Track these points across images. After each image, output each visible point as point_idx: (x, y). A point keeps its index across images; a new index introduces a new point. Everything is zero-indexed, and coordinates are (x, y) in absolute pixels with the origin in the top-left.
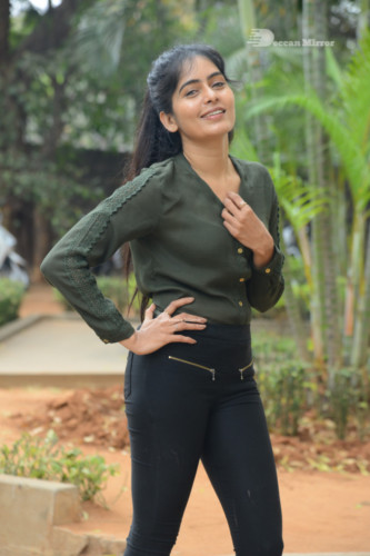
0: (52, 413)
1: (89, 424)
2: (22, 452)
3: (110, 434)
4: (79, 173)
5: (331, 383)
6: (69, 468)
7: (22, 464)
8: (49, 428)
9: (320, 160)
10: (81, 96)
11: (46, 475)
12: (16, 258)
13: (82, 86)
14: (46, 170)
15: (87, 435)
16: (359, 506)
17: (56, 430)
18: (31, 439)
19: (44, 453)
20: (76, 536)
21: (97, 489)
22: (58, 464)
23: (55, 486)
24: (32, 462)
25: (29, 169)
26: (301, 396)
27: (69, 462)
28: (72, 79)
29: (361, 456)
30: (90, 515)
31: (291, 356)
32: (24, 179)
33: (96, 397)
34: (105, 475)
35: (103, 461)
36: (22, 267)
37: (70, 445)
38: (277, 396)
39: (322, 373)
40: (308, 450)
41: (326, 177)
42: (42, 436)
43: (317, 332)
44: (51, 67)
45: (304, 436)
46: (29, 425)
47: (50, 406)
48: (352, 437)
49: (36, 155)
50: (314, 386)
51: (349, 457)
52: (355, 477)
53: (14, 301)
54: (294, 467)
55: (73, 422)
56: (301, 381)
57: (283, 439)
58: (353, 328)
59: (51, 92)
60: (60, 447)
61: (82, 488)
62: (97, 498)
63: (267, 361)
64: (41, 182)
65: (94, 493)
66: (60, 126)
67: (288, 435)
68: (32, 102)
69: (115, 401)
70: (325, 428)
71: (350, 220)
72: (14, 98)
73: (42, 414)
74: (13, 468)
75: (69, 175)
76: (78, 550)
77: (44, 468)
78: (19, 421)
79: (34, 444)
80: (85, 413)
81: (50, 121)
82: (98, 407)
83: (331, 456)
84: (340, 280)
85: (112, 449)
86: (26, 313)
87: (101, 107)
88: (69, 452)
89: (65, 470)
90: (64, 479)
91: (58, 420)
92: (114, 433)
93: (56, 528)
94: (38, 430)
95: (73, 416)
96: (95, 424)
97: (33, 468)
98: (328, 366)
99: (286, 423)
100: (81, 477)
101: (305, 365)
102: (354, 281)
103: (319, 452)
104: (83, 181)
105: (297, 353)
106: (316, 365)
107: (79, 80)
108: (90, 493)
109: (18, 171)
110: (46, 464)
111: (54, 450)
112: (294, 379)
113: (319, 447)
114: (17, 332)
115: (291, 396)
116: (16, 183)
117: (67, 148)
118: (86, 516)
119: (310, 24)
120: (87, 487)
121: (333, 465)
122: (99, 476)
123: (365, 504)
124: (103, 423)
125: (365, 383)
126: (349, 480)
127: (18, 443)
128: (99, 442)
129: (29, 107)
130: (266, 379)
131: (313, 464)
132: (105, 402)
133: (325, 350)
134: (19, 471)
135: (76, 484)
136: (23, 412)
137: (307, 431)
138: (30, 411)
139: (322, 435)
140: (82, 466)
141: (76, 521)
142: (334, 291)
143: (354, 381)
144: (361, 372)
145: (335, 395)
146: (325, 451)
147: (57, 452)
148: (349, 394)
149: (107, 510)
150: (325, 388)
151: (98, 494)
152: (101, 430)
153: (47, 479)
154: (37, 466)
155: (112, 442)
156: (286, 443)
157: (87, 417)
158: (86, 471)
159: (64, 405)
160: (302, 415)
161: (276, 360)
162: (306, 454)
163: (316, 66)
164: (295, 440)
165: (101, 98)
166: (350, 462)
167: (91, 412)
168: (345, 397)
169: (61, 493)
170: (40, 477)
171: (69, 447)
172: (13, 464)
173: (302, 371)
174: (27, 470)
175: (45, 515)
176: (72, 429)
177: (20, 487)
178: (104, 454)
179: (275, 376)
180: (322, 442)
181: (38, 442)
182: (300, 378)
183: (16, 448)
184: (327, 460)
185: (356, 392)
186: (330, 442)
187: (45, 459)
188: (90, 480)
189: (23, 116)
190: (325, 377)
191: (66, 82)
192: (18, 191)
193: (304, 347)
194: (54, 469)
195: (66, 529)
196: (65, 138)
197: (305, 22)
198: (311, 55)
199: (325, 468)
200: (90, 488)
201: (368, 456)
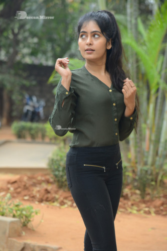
0: (9, 186)
1: (27, 191)
3: (36, 196)
4: (25, 74)
5: (139, 173)
6: (16, 211)
8: (8, 192)
9: (135, 70)
10: (25, 39)
11: (5, 214)
13: (26, 34)
14: (9, 73)
15: (25, 196)
16: (150, 230)
17: (11, 193)
19: (5, 204)
20: (19, 243)
21: (29, 221)
22: (12, 209)
23: (9, 219)
26: (125, 179)
27: (16, 208)
28: (22, 31)
29: (151, 206)
30: (26, 233)
33: (30, 178)
34: (33, 214)
35: (32, 208)
39: (134, 168)
40: (128, 204)
41: (138, 78)
42: (4, 196)
43: (132, 149)
44: (11, 26)
45: (125, 197)
47: (9, 182)
48: (148, 198)
49: (4, 66)
50: (131, 174)
51: (146, 207)
52: (149, 216)
54: (121, 211)
55: (19, 190)
56: (125, 172)
58: (149, 148)
59: (11, 36)
60: (12, 201)
61: (22, 220)
62: (29, 225)
64: (7, 79)
65: (28, 223)
66: (16, 53)
68: (3, 41)
69: (39, 181)
70: (135, 194)
71: (148, 99)
73: (4, 186)
75: (20, 76)
76: (20, 249)
77: (5, 211)
79: (0, 200)
80: (25, 186)
81: (11, 50)
82: (31, 183)
83: (138, 206)
84: (143, 126)
85: (37, 203)
88: (16, 204)
89: (14, 212)
90: (14, 216)
91: (12, 189)
92: (38, 195)
93: (10, 239)
94: (3, 193)
95: (19, 187)
96: (29, 191)
98: (137, 165)
100: (22, 215)
101: (126, 164)
102: (150, 126)
103: (132, 205)
104: (26, 78)
105: (124, 159)
106: (132, 165)
107: (24, 31)
108: (26, 223)
110: (6, 209)
111: (9, 203)
113: (133, 202)
117: (19, 63)
118: (24, 233)
119: (131, 7)
120: (24, 220)
121: (139, 211)
122: (30, 215)
123: (153, 229)
124: (33, 190)
125: (154, 173)
126: (145, 218)
128: (31, 199)
129: (2, 44)
131: (130, 210)
132: (34, 181)
133: (136, 158)
135: (20, 218)
137: (127, 195)
139: (134, 197)
140: (22, 210)
141: (19, 235)
142: (141, 131)
143: (149, 172)
144: (152, 168)
145: (141, 179)
146: (135, 204)
147: (11, 204)
148: (147, 178)
149: (33, 230)
150: (136, 175)
151: (30, 223)
152: (32, 194)
153: (6, 216)
154: (1, 210)
155: (37, 199)
157: (26, 188)
158: (24, 213)
159: (15, 182)
160: (125, 187)
162: (126, 205)
163: (133, 27)
164: (122, 199)
165: (36, 40)
166: (147, 209)
167: (27, 185)
168: (145, 179)
169: (12, 222)
170: (3, 215)
171: (17, 201)
173: (125, 167)
175: (4, 233)
176: (19, 193)
178: (33, 205)
180: (134, 200)
181: (2, 199)
184: (136, 208)
185: (150, 177)
186: (138, 200)
187: (5, 207)
188: (26, 217)
190: (136, 170)
191: (19, 32)
193: (126, 156)
194: (9, 211)
195: (14, 239)
196: (18, 58)
197: (128, 6)
198: (131, 21)
199: (135, 212)
200: (26, 221)
201: (155, 207)
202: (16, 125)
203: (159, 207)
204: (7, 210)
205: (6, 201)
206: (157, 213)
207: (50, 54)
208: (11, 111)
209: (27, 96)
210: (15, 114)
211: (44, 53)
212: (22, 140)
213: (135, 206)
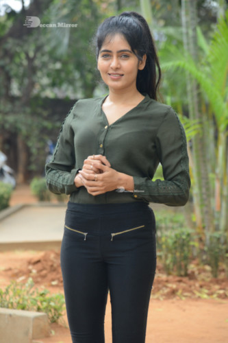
0: (30, 267)
1: (54, 273)
2: (11, 293)
4: (45, 113)
5: (208, 242)
6: (41, 302)
7: (11, 300)
8: (29, 277)
9: (196, 100)
10: (44, 65)
11: (27, 307)
12: (7, 169)
13: (46, 58)
14: (24, 112)
15: (53, 280)
16: (227, 320)
17: (33, 277)
18: (17, 285)
19: (25, 293)
21: (60, 315)
22: (35, 300)
23: (32, 314)
24: (18, 299)
25: (13, 112)
26: (189, 251)
27: (41, 298)
28: (39, 55)
29: (227, 288)
30: (56, 332)
31: (181, 226)
32: (11, 118)
33: (58, 255)
35: (63, 296)
36: (11, 174)
37: (43, 287)
38: (173, 251)
39: (201, 236)
40: (194, 285)
41: (200, 111)
42: (24, 282)
43: (197, 209)
44: (26, 47)
45: (191, 276)
46: (16, 275)
47: (30, 263)
48: (222, 276)
49: (17, 103)
50: (197, 244)
51: (221, 289)
52: (224, 301)
53: (6, 196)
54: (185, 296)
55: (44, 272)
56: (189, 241)
57: (178, 278)
58: (221, 206)
59: (25, 62)
60: (36, 288)
61: (50, 315)
62: (60, 321)
63: (167, 228)
64: (21, 120)
65: (58, 318)
66: (32, 84)
67: (181, 276)
68: (14, 70)
70: (204, 271)
71: (216, 138)
72: (3, 68)
73: (24, 268)
74: (6, 304)
75: (39, 115)
77: (26, 303)
78: (10, 273)
79: (19, 287)
80: (52, 266)
81: (26, 81)
83: (209, 289)
84: (211, 176)
86: (14, 204)
87: (58, 71)
88: (42, 292)
89: (39, 304)
90: (39, 310)
91: (34, 271)
93: (34, 341)
94: (22, 278)
95: (44, 269)
96: (58, 273)
97: (18, 303)
98: (205, 231)
99: (180, 268)
100: (49, 308)
101: (190, 230)
102: (220, 176)
103: (201, 287)
104: (47, 119)
105: (186, 223)
106: (198, 230)
107: (43, 55)
108: (55, 317)
109: (6, 114)
110: (27, 300)
111: (31, 291)
112: (184, 240)
113: (201, 283)
114: (8, 216)
115: (182, 251)
116: (6, 121)
117: (37, 98)
118: (53, 332)
119: (187, 14)
120: (53, 314)
121: (210, 294)
122: (61, 307)
126: (221, 303)
127: (9, 287)
128: (61, 284)
129: (12, 73)
130: (166, 241)
131: (198, 294)
133: (203, 221)
134: (10, 305)
135: (46, 312)
136: (13, 267)
137: (193, 273)
138: (17, 266)
139: (203, 276)
140: (50, 300)
141: (47, 336)
142: (207, 183)
143: (222, 240)
144: (226, 234)
145: (211, 250)
146: (205, 285)
147: (33, 292)
148: (219, 248)
149: (66, 328)
150: (204, 245)
151: (60, 318)
153: (28, 310)
154: (21, 302)
156: (180, 281)
157: (53, 269)
158: (52, 304)
159: (38, 262)
160: (190, 263)
161: (173, 228)
162: (193, 288)
163: (191, 41)
164: (186, 279)
165: (58, 66)
166: (221, 292)
167: (55, 265)
168: (217, 250)
169: (36, 318)
170: (23, 309)
171: (42, 288)
172: (6, 301)
173: (189, 235)
174: (15, 305)
176: (44, 277)
177: (10, 316)
179: (172, 239)
180: (203, 280)
181: (22, 286)
182: (188, 239)
183: (7, 290)
184: (206, 291)
185: (224, 247)
186: (208, 280)
187: (26, 297)
188: (55, 309)
189: (8, 79)
190: (204, 238)
191: (35, 57)
192: (7, 126)
193: (190, 219)
194: (32, 303)
195: (40, 342)
196: (36, 91)
197: (183, 13)
198: (187, 34)
199: (205, 296)
200: (55, 315)
202: (36, 182)
204: (29, 302)
205: (28, 289)
207: (79, 84)
208: (29, 163)
209: (50, 143)
210: (33, 167)
211: (71, 82)
212: (46, 203)
213: (205, 287)
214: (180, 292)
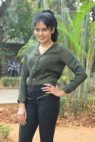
1: (8, 117)
3: (13, 119)
4: (8, 50)
6: (0, 129)
15: (7, 120)
16: (79, 135)
21: (8, 134)
29: (80, 122)
33: (10, 109)
35: (10, 127)
37: (2, 123)
40: (66, 121)
45: (66, 117)
48: (78, 117)
50: (68, 104)
51: (77, 122)
52: (79, 127)
54: (63, 126)
56: (64, 103)
58: (78, 88)
62: (8, 137)
65: (7, 136)
67: (61, 117)
70: (71, 115)
75: (5, 50)
80: (6, 114)
83: (72, 123)
85: (14, 124)
92: (14, 119)
95: (3, 115)
99: (61, 114)
101: (65, 98)
103: (69, 122)
106: (69, 98)
113: (69, 120)
117: (4, 43)
120: (5, 134)
121: (73, 125)
122: (9, 131)
126: (77, 128)
128: (10, 122)
131: (68, 125)
132: (12, 111)
133: (71, 94)
135: (2, 134)
139: (70, 117)
143: (79, 102)
146: (71, 121)
149: (11, 140)
150: (71, 104)
152: (11, 118)
155: (14, 122)
156: (60, 120)
157: (7, 115)
158: (5, 130)
159: (1, 112)
162: (66, 122)
164: (63, 119)
166: (78, 124)
167: (8, 114)
168: (76, 106)
173: (64, 100)
176: (3, 118)
180: (70, 119)
184: (71, 123)
185: (79, 105)
186: (73, 119)
188: (6, 132)
190: (71, 101)
191: (3, 26)
196: (4, 40)
199: (71, 126)
200: (6, 135)
201: (82, 122)
203: (84, 122)
206: (84, 125)
213: (71, 122)
214: (60, 124)
